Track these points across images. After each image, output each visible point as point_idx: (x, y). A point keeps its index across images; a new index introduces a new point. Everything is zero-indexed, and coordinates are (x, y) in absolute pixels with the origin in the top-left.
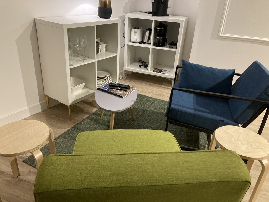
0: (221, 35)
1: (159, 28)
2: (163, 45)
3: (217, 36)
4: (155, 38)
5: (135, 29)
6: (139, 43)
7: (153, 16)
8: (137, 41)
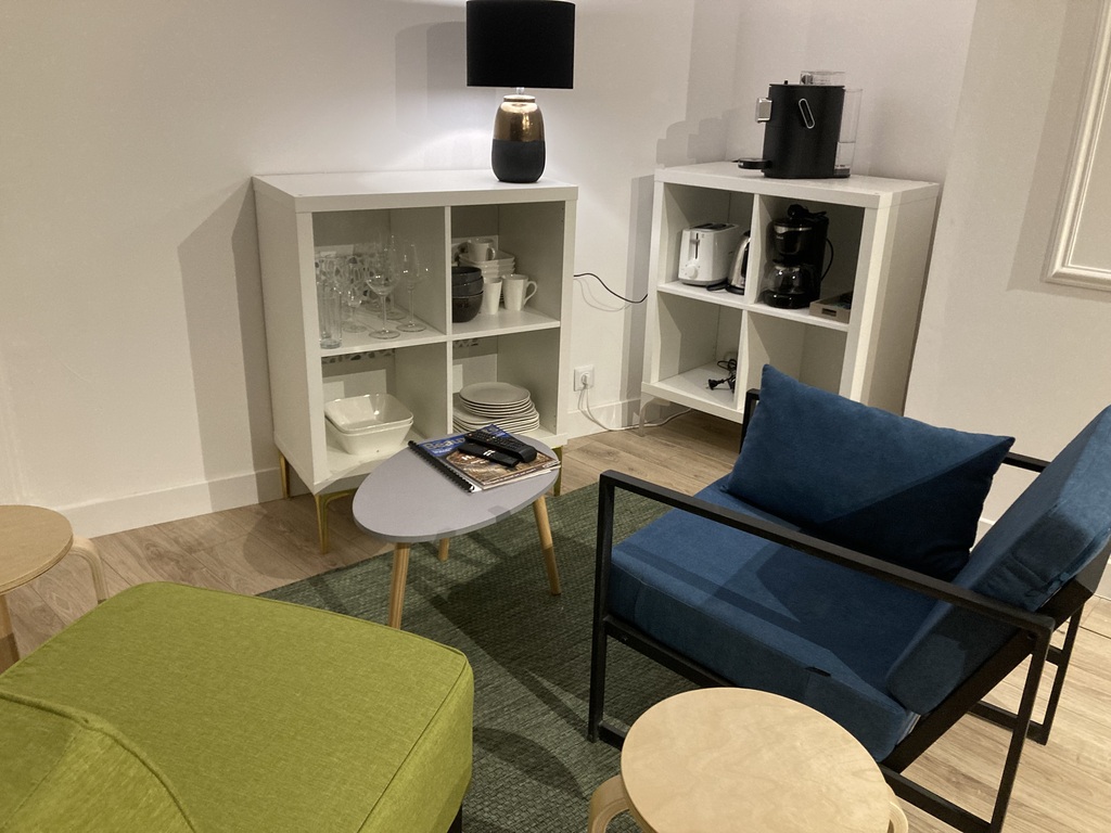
0: (1058, 268)
1: (782, 230)
2: (799, 303)
3: (1042, 274)
4: (768, 269)
5: (695, 232)
6: (710, 287)
7: (768, 176)
8: (698, 279)
